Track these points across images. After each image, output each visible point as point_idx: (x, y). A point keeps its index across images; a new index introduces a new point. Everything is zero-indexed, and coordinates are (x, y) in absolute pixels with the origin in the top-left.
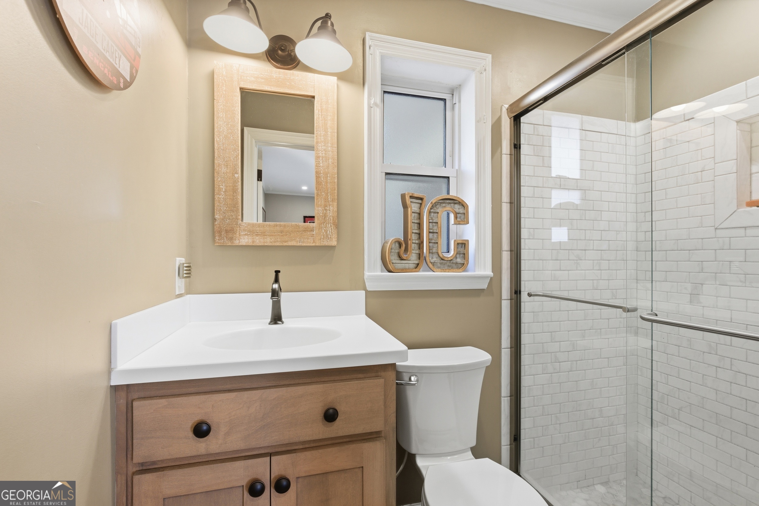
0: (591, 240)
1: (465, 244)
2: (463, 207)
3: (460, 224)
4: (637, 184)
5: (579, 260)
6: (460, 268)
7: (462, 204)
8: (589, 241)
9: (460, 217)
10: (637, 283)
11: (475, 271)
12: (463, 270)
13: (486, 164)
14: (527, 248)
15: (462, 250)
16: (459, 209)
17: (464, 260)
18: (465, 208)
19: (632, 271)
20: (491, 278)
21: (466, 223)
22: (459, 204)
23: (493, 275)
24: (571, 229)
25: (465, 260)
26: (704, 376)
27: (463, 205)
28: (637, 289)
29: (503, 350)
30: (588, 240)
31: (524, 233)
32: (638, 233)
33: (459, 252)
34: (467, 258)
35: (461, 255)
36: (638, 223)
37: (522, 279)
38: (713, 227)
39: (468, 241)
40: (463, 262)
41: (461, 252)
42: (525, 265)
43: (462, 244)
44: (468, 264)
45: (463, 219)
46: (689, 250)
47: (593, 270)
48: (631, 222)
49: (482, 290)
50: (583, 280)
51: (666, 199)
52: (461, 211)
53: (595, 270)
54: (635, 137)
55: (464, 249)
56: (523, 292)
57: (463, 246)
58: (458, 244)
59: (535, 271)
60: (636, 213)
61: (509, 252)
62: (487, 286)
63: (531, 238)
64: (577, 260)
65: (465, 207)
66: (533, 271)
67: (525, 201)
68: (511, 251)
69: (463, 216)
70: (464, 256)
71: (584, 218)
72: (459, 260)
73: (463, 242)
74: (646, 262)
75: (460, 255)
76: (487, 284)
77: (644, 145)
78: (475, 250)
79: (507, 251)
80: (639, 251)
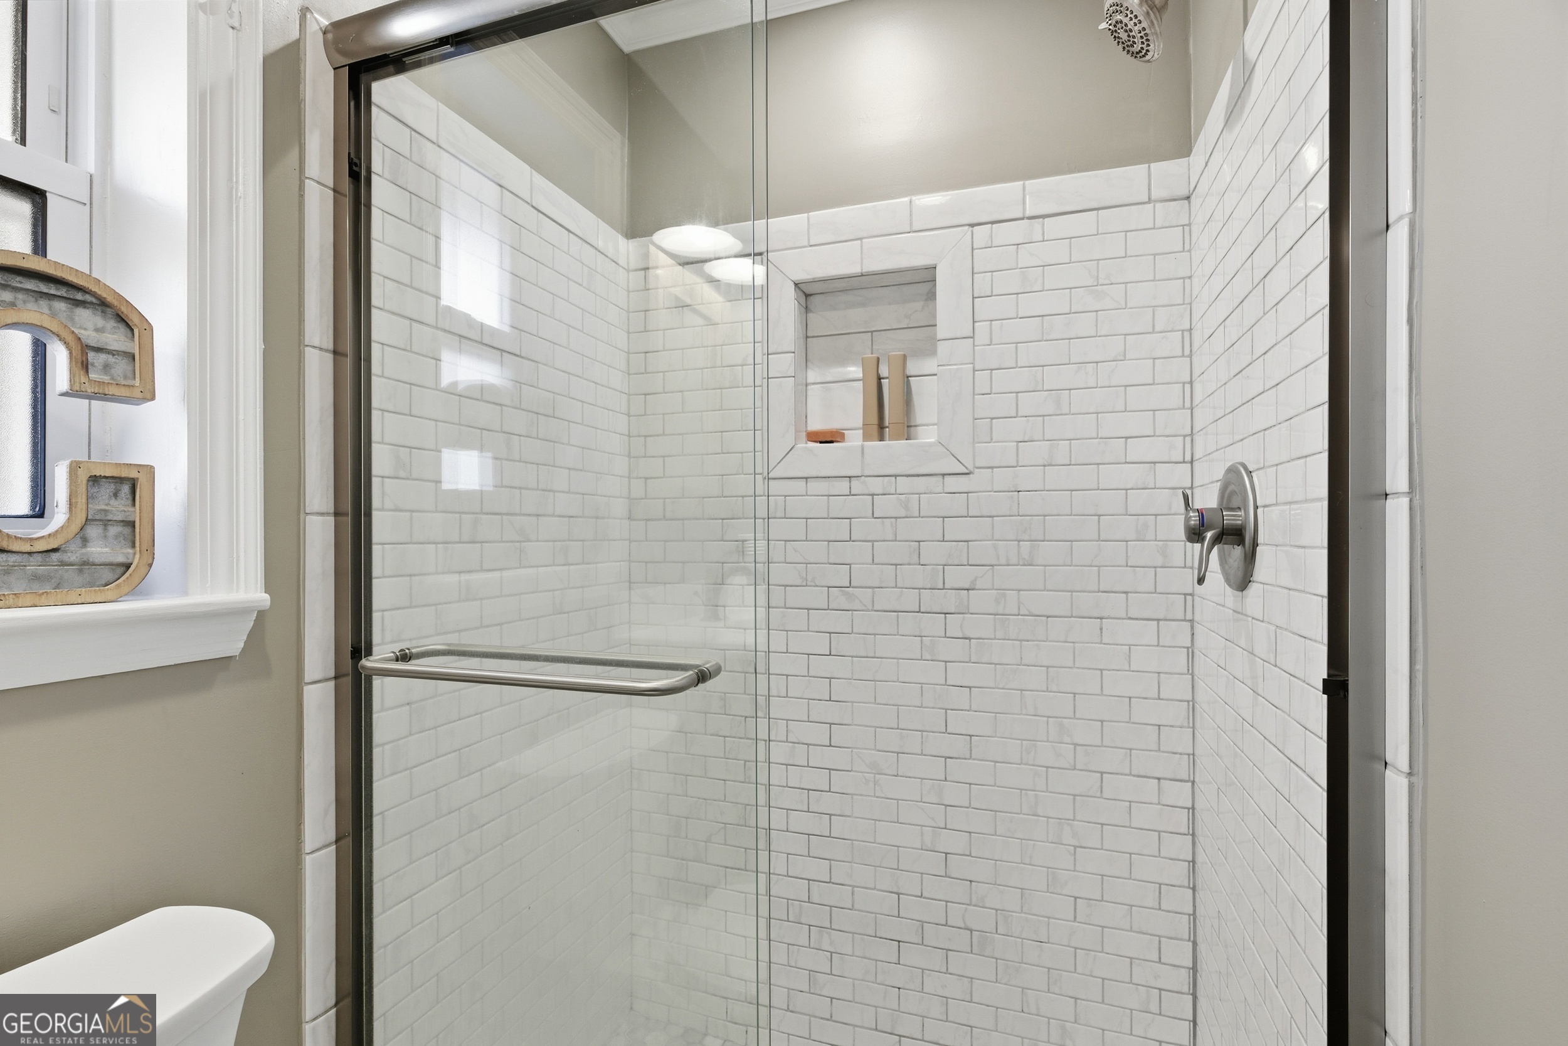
0: (549, 491)
1: (133, 485)
2: (122, 328)
3: (105, 397)
4: (630, 372)
5: (524, 542)
6: (106, 585)
7: (118, 315)
8: (547, 493)
9: (106, 367)
10: (630, 588)
11: (185, 592)
12: (126, 589)
13: (241, 188)
14: (388, 504)
15: (119, 508)
16: (97, 330)
17: (130, 551)
18: (136, 331)
19: (622, 563)
20: (261, 615)
21: (140, 395)
22: (103, 312)
23: (269, 603)
24: (506, 460)
25: (133, 546)
26: (747, 763)
27: (121, 319)
28: (630, 602)
29: (309, 861)
30: (543, 490)
31: (381, 460)
32: (631, 480)
33: (97, 517)
34: (146, 537)
35: (113, 530)
36: (632, 459)
37: (376, 605)
38: (761, 476)
39: (150, 470)
40: (121, 559)
41: (110, 517)
42: (382, 559)
43: (120, 480)
44: (150, 565)
45: (125, 378)
46: (723, 519)
47: (554, 565)
48: (621, 455)
49: (223, 662)
50: (533, 593)
51: (683, 412)
52: (115, 339)
53: (557, 565)
54: (628, 271)
55: (130, 502)
56: (379, 645)
57: (126, 489)
58: (94, 480)
59: (413, 578)
60: (629, 436)
61: (332, 519)
62: (242, 645)
63: (402, 474)
64: (521, 542)
65: (132, 330)
66: (408, 578)
67: (383, 356)
68: (337, 514)
69: (121, 366)
70: (127, 530)
71: (534, 435)
72: (100, 550)
73: (124, 474)
74: (646, 543)
75: (105, 529)
76: (245, 638)
77: (642, 290)
78: (189, 507)
79: (322, 514)
80: (635, 520)
